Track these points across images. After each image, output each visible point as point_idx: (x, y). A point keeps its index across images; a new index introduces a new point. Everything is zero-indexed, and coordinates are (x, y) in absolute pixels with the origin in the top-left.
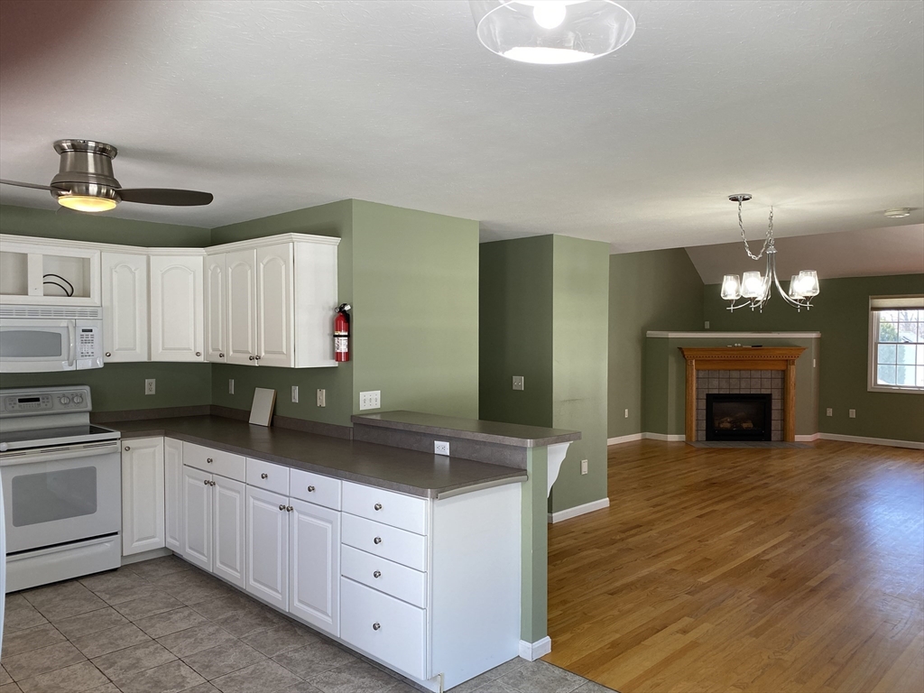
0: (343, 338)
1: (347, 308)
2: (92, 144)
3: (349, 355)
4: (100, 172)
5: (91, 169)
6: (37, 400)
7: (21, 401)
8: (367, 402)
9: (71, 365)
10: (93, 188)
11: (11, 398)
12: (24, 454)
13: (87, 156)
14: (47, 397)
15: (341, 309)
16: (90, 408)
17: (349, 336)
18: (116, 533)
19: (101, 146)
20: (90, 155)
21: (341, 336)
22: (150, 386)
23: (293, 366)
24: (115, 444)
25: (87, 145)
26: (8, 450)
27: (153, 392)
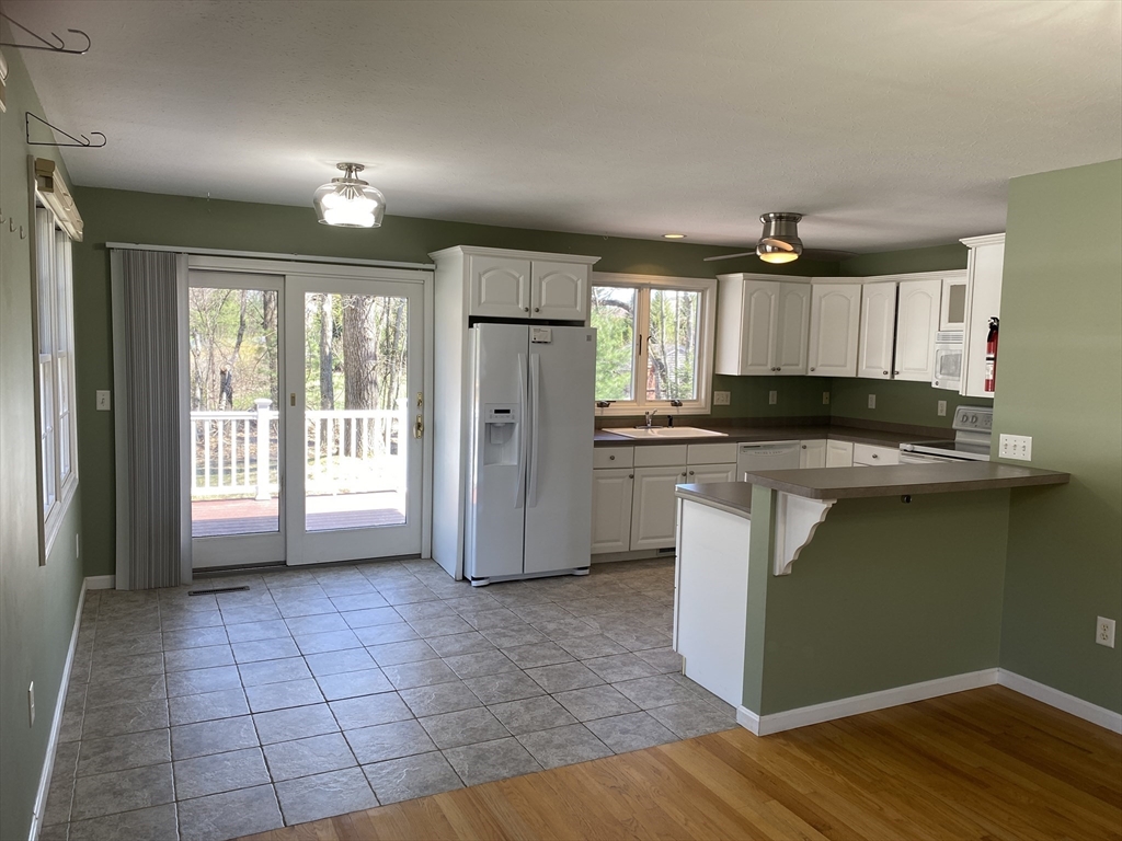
8: (1010, 448)
15: (992, 326)
21: (989, 359)
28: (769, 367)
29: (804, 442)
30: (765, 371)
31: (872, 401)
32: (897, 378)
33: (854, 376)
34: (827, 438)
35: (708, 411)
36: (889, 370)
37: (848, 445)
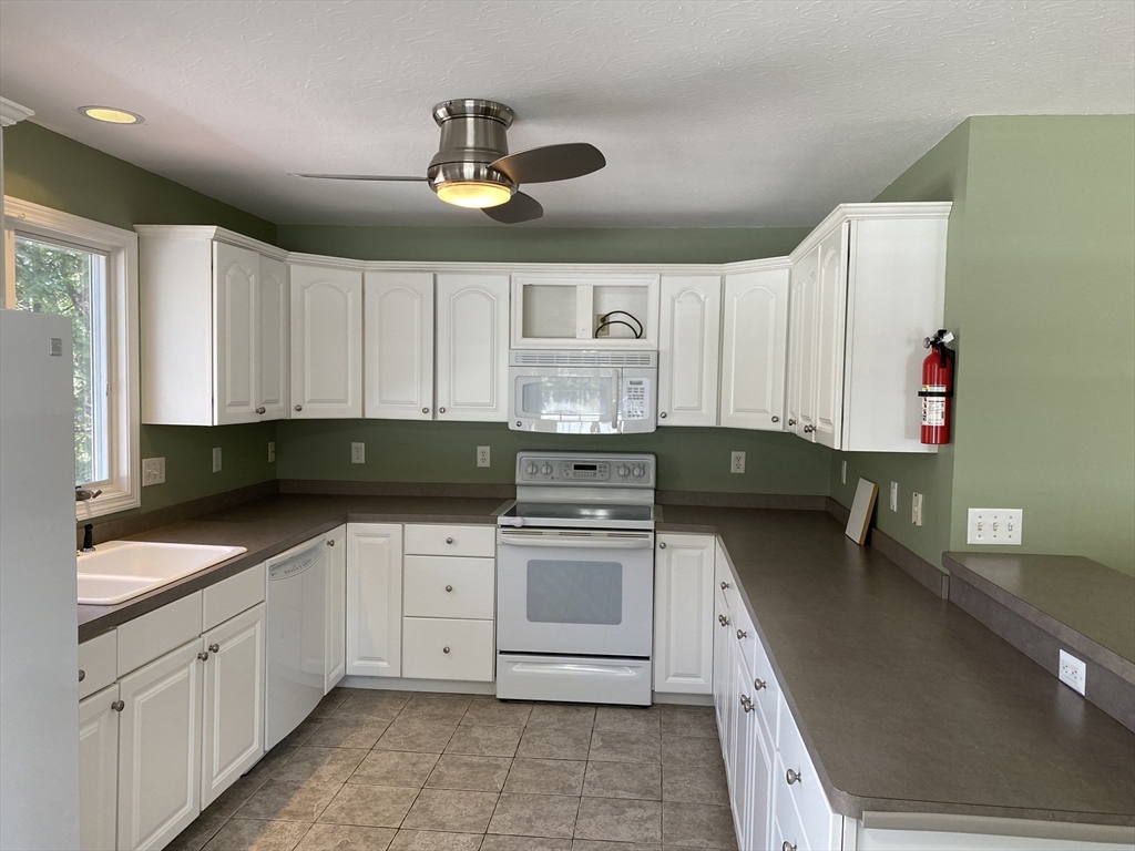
0: (935, 399)
1: (948, 338)
2: (469, 104)
3: (946, 434)
4: (481, 145)
5: (470, 142)
6: (594, 468)
7: (577, 467)
8: (987, 529)
9: (615, 426)
10: (469, 170)
11: (565, 464)
12: (541, 534)
13: (465, 124)
14: (606, 465)
15: (936, 343)
16: (652, 483)
17: (949, 395)
18: (647, 658)
19: (482, 105)
20: (470, 121)
21: (931, 394)
22: (738, 462)
23: (837, 447)
24: (647, 536)
25: (464, 106)
26: (523, 527)
27: (742, 470)
28: (253, 407)
29: (329, 536)
30: (245, 415)
31: (358, 452)
32: (441, 417)
33: (360, 416)
34: (345, 521)
35: (135, 502)
36: (430, 407)
37: (393, 529)
